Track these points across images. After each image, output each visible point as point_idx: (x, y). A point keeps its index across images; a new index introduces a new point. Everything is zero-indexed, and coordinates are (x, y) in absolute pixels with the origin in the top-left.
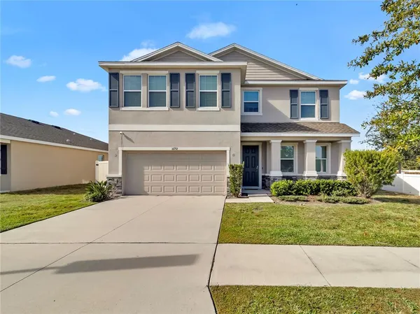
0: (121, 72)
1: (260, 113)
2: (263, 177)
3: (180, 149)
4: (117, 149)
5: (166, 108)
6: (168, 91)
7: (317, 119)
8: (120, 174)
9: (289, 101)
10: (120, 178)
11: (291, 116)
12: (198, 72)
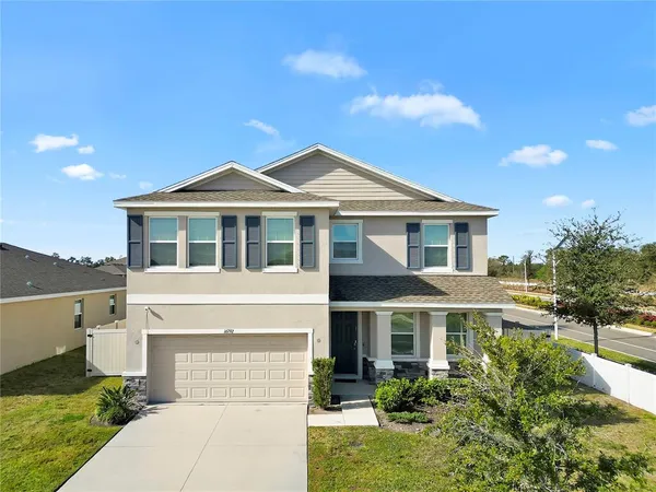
0: (146, 214)
1: (359, 260)
2: (365, 359)
3: (236, 331)
4: (140, 332)
5: (216, 268)
6: (218, 241)
7: (449, 269)
8: (143, 372)
9: (405, 237)
10: (143, 378)
11: (409, 265)
12: (264, 214)
